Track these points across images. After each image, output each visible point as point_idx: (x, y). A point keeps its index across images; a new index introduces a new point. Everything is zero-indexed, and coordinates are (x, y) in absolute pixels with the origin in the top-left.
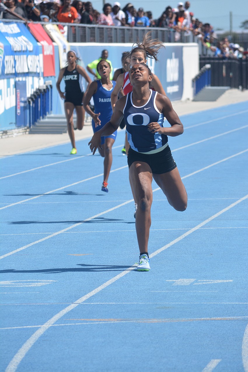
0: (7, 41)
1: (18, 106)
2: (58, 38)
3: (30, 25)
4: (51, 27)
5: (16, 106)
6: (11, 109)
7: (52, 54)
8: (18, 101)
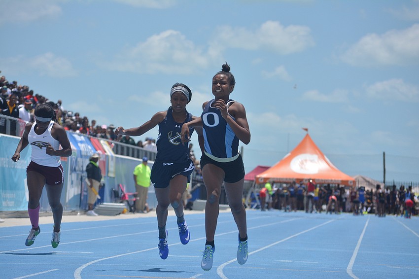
0: (79, 147)
1: (82, 194)
2: (109, 151)
3: (91, 139)
4: (103, 142)
5: (81, 194)
6: (77, 195)
7: (104, 160)
8: (83, 190)
